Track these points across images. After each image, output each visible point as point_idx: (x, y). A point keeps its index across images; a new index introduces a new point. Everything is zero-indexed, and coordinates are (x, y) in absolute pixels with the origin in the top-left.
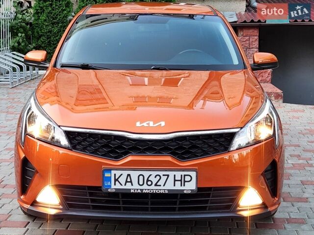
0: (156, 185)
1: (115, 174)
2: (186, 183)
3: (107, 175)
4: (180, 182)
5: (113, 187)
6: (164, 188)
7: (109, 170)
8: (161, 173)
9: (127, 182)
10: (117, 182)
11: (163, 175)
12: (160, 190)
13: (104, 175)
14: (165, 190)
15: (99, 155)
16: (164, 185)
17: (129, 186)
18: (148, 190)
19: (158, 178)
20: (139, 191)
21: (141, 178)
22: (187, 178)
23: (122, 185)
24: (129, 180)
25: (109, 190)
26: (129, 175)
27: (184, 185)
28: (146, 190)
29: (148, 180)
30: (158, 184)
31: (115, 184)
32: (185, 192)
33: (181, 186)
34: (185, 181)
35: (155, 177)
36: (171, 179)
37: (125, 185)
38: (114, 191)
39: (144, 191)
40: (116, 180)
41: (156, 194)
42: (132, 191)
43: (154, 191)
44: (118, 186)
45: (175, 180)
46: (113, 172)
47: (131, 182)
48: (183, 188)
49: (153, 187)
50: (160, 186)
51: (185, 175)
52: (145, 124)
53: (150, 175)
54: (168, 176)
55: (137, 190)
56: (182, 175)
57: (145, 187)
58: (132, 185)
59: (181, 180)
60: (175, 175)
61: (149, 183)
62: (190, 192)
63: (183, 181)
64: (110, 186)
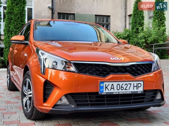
0: (125, 89)
1: (106, 84)
2: (139, 88)
3: (102, 85)
4: (136, 87)
5: (104, 91)
6: (129, 91)
7: (103, 82)
8: (128, 83)
9: (111, 88)
10: (106, 89)
11: (129, 84)
12: (127, 92)
13: (100, 85)
14: (129, 92)
15: (95, 75)
16: (129, 90)
17: (112, 91)
18: (122, 92)
19: (126, 85)
20: (118, 93)
21: (118, 86)
22: (139, 85)
23: (109, 90)
24: (112, 87)
25: (103, 94)
26: (112, 85)
27: (138, 89)
28: (121, 92)
29: (122, 87)
30: (126, 89)
31: (105, 90)
32: (139, 92)
33: (137, 89)
35: (125, 85)
36: (132, 86)
37: (111, 90)
38: (105, 94)
39: (120, 93)
40: (106, 88)
41: (125, 94)
42: (114, 93)
43: (125, 92)
44: (107, 91)
45: (134, 87)
46: (105, 83)
47: (113, 88)
48: (137, 90)
49: (124, 91)
50: (127, 90)
51: (138, 84)
52: (115, 59)
53: (123, 84)
54: (131, 84)
55: (117, 92)
56: (137, 84)
58: (114, 90)
60: (134, 84)
61: (122, 88)
62: (140, 92)
63: (137, 87)
64: (103, 91)
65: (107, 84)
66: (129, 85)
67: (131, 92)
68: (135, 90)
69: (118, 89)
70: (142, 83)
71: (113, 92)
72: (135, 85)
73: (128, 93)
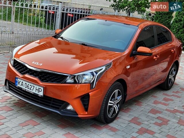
9: (22, 85)
13: (15, 80)
20: (25, 90)
25: (17, 86)
29: (28, 87)
34: (39, 91)
40: (19, 83)
45: (36, 90)
46: (18, 79)
47: (23, 85)
49: (29, 90)
51: (39, 88)
54: (34, 86)
57: (27, 89)
59: (38, 90)
64: (17, 85)
65: (20, 80)
66: (33, 87)
67: (34, 93)
68: (37, 92)
69: (26, 87)
70: (42, 89)
71: (22, 88)
72: (37, 89)
73: (32, 93)
